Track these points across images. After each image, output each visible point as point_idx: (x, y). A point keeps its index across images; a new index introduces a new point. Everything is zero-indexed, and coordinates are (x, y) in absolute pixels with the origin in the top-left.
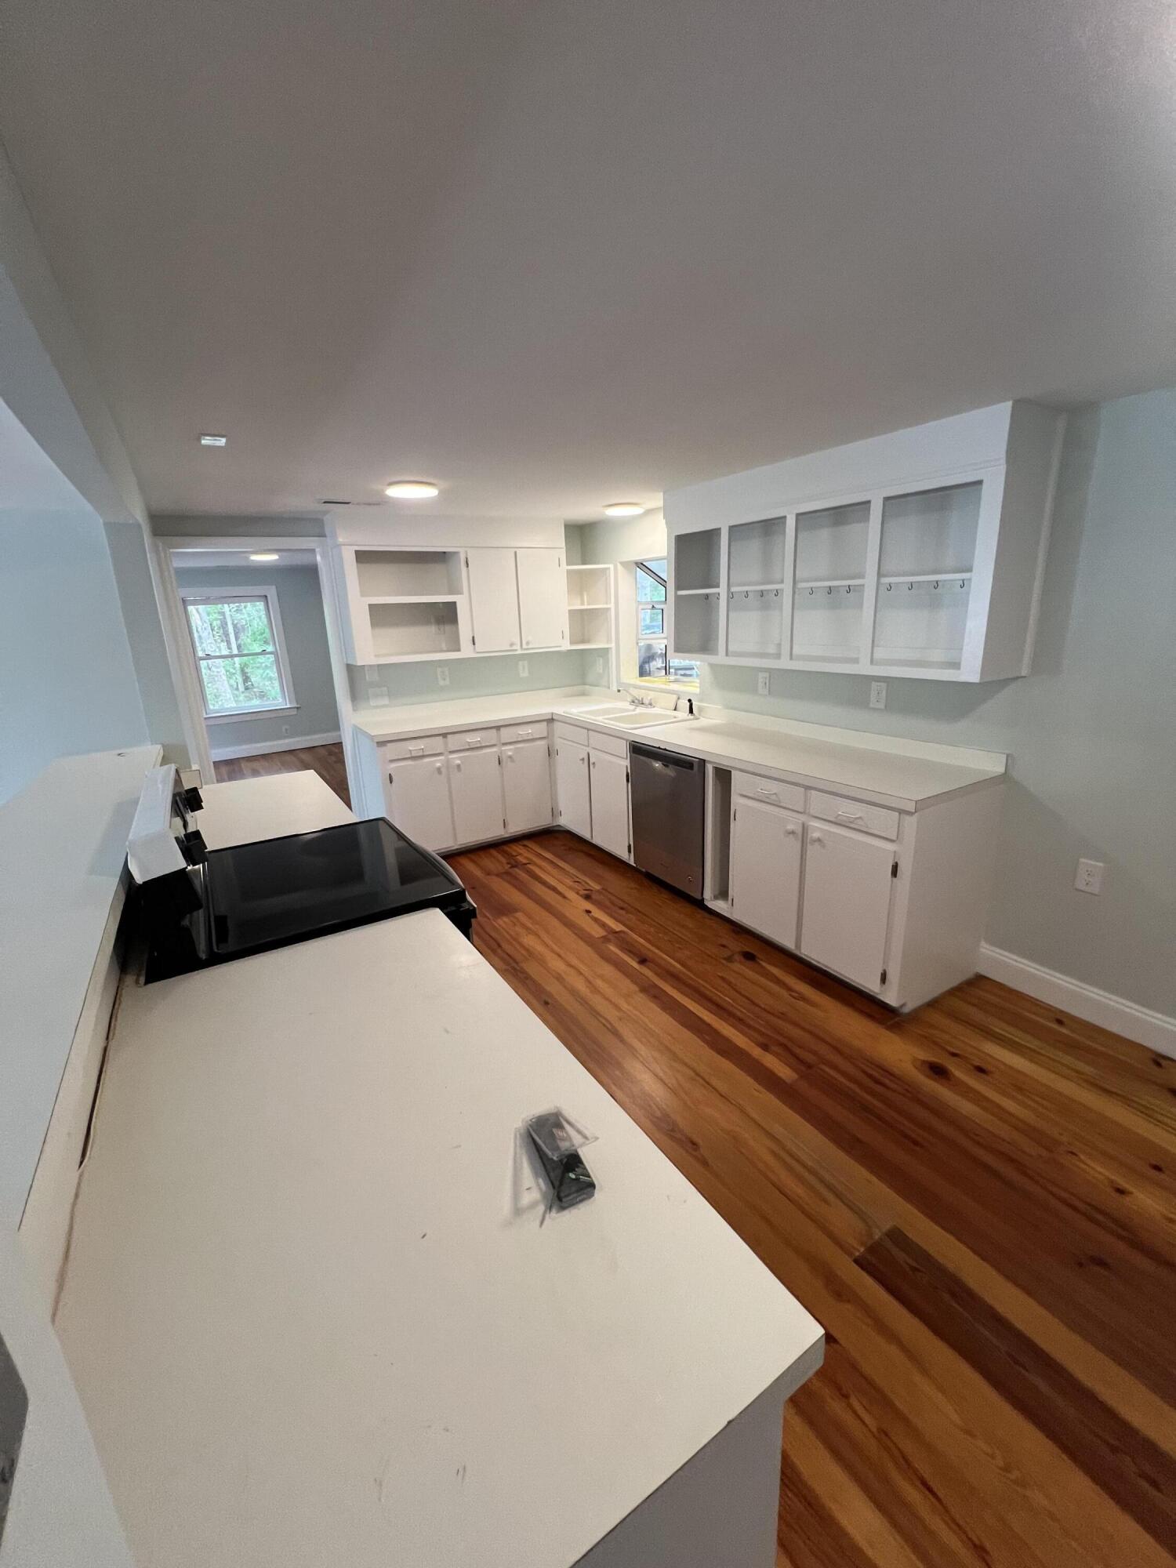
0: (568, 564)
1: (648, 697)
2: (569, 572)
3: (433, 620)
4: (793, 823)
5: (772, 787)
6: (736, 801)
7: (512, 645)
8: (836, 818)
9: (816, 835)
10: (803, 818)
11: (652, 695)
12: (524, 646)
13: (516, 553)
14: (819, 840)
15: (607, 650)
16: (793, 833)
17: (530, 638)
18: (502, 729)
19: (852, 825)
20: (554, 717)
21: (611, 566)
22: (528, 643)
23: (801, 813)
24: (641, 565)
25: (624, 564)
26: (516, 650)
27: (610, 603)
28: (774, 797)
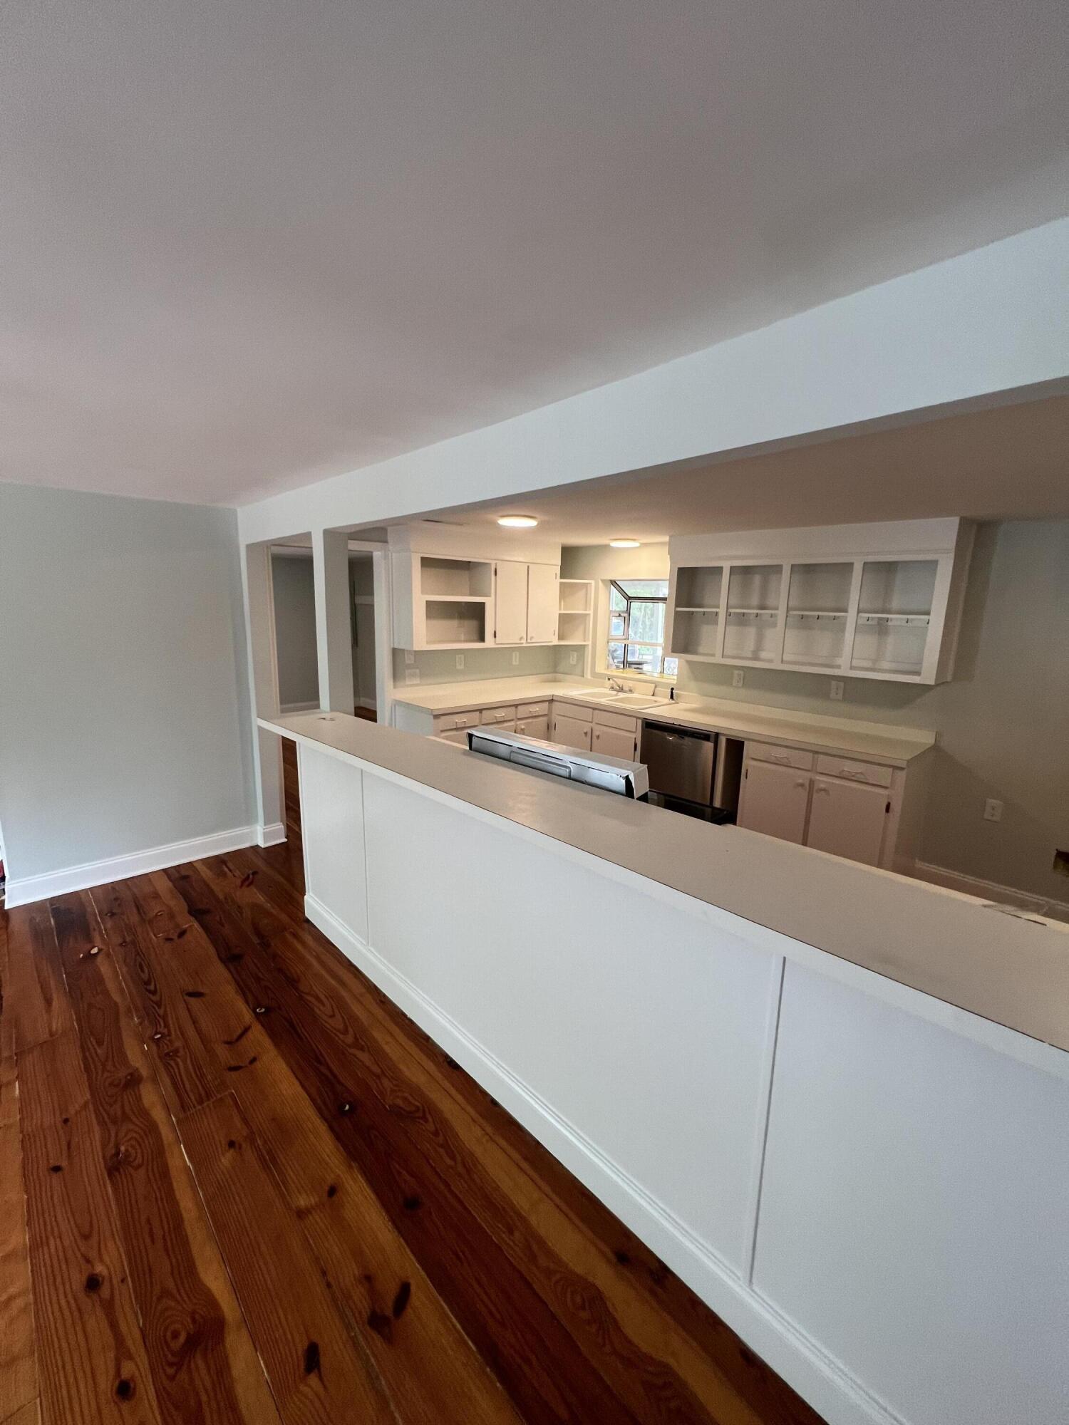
0: (561, 578)
1: (627, 685)
2: (561, 583)
3: (457, 615)
4: (802, 777)
5: (781, 753)
6: (746, 763)
7: (521, 638)
8: (840, 773)
9: (822, 786)
10: (809, 775)
11: (631, 684)
12: (529, 641)
13: (528, 567)
14: (824, 790)
15: (583, 647)
16: (802, 785)
17: (533, 635)
18: (519, 707)
19: (853, 778)
20: (554, 698)
21: (593, 582)
22: (532, 638)
23: (809, 771)
24: (614, 583)
25: (603, 581)
26: (522, 643)
27: (590, 609)
28: (786, 760)
